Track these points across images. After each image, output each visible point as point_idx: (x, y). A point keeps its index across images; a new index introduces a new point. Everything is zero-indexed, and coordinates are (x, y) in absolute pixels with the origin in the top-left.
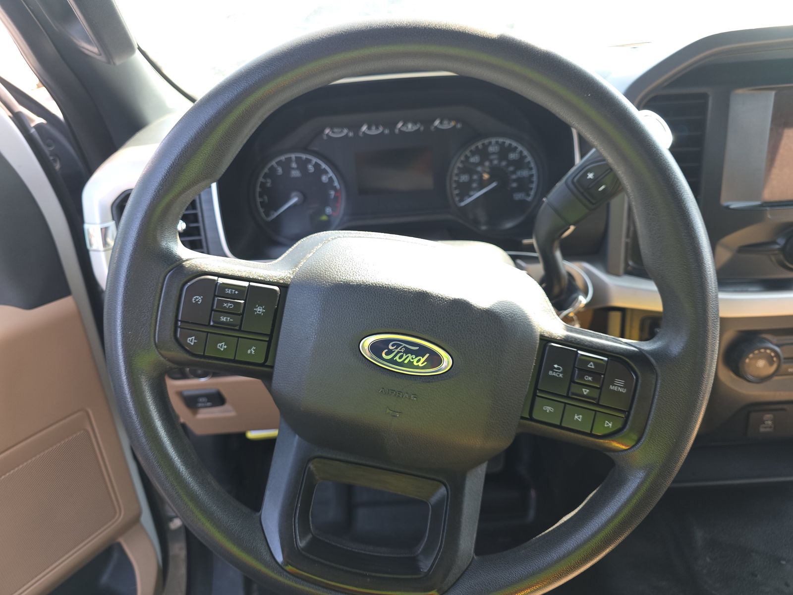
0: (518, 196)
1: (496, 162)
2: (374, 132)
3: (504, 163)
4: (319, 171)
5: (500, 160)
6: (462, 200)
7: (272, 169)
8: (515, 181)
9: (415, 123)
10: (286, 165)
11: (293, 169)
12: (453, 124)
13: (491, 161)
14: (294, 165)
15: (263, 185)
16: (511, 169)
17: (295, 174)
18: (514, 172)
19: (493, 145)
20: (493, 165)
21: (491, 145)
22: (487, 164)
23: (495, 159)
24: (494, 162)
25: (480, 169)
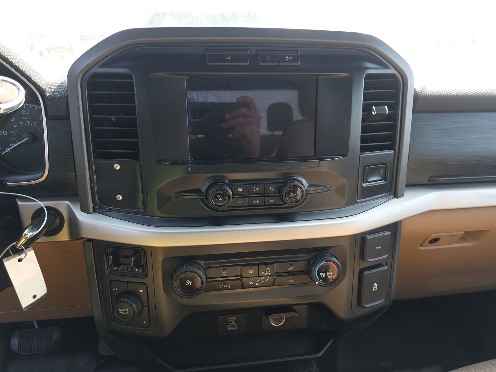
3: (35, 123)
19: (25, 108)
20: (27, 124)
21: (24, 109)
22: (21, 123)
23: (27, 120)
24: (27, 122)
25: (16, 127)
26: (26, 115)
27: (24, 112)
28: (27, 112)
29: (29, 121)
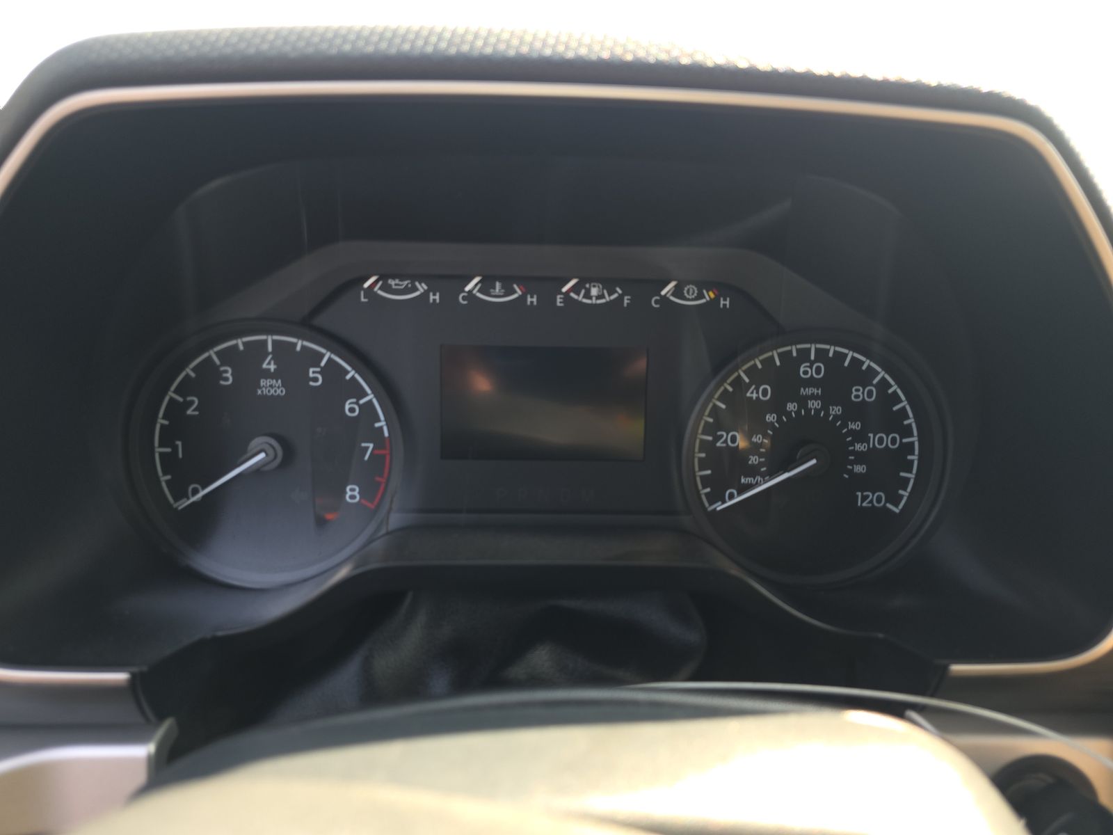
0: (870, 499)
1: (814, 405)
2: (497, 297)
3: (836, 410)
4: (337, 386)
5: (827, 401)
6: (717, 496)
7: (208, 371)
8: (861, 458)
9: (609, 285)
10: (248, 363)
11: (267, 374)
12: (710, 295)
13: (802, 402)
14: (269, 365)
15: (175, 410)
16: (855, 426)
17: (271, 388)
18: (861, 437)
19: (812, 357)
20: (808, 411)
21: (808, 360)
22: (791, 407)
23: (813, 397)
24: (810, 404)
25: (771, 419)
26: (811, 382)
27: (806, 373)
28: (818, 371)
29: (816, 404)
